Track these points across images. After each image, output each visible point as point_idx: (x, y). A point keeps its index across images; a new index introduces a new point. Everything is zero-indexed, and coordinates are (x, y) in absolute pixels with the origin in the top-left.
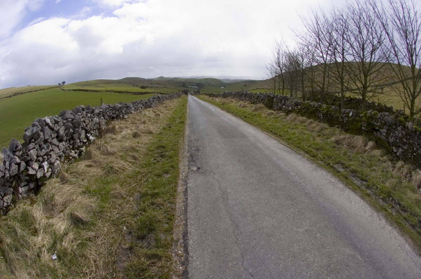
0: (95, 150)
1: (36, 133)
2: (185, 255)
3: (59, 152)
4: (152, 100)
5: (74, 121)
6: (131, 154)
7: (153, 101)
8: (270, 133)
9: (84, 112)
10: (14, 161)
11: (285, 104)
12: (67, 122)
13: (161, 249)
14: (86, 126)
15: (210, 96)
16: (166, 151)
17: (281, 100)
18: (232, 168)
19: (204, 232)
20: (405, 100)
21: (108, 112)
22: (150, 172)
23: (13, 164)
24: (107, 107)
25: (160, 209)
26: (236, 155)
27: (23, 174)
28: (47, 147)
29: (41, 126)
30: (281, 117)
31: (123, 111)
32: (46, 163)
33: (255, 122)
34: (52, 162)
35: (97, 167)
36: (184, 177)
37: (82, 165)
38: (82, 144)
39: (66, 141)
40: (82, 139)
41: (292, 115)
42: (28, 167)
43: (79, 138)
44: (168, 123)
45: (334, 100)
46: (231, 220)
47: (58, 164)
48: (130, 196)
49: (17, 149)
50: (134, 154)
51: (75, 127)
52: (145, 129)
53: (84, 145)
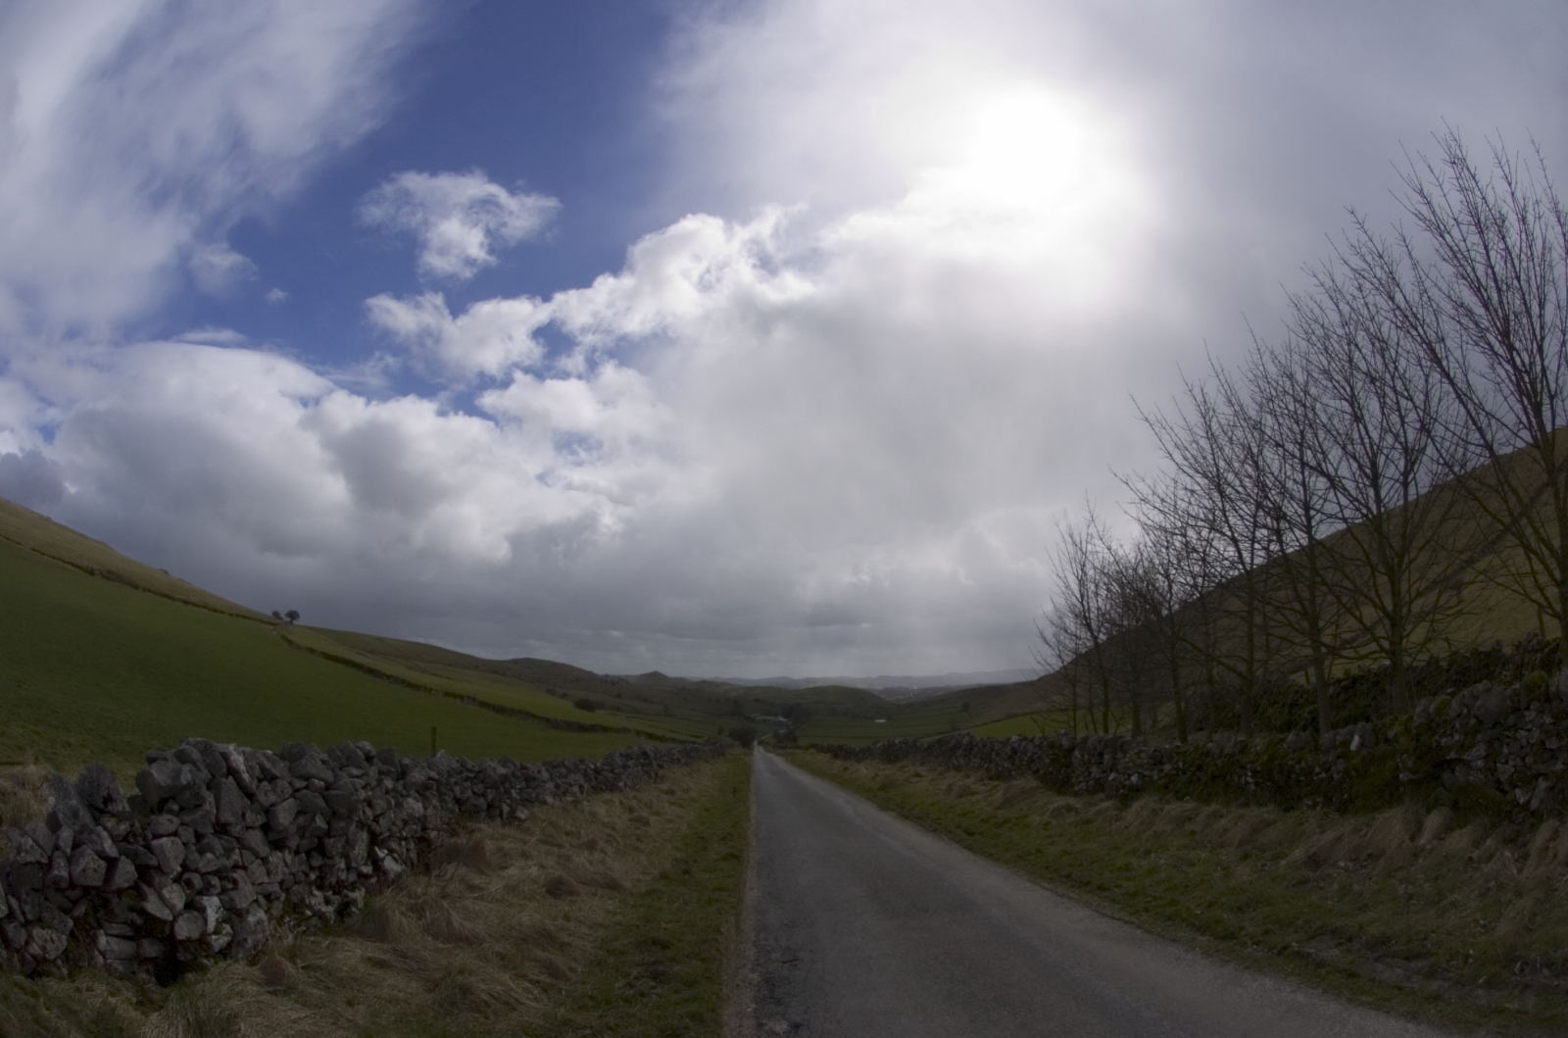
0: (403, 914)
1: (188, 786)
3: (266, 880)
4: (619, 761)
5: (333, 792)
6: (541, 954)
7: (625, 767)
8: (1061, 882)
9: (373, 768)
10: (92, 842)
11: (1114, 765)
12: (307, 787)
14: (376, 819)
15: (836, 756)
16: (674, 960)
17: (1101, 755)
20: (1537, 596)
21: (456, 783)
23: (88, 850)
27: (120, 899)
28: (224, 848)
29: (208, 766)
30: (1102, 817)
31: (513, 791)
32: (215, 900)
33: (1006, 850)
34: (239, 907)
35: (408, 974)
37: (351, 954)
38: (352, 877)
39: (297, 852)
40: (357, 863)
41: (1142, 802)
42: (145, 888)
43: (346, 857)
44: (678, 855)
45: (1293, 705)
47: (260, 922)
49: (110, 808)
50: (552, 956)
51: (334, 813)
52: (592, 869)
53: (363, 885)
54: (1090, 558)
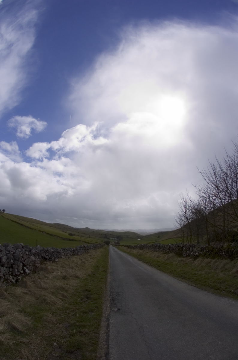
0: (30, 282)
4: (78, 248)
5: (15, 255)
6: (62, 292)
7: (80, 250)
8: (180, 278)
9: (24, 249)
11: (193, 250)
12: (9, 253)
14: (24, 261)
15: (129, 248)
16: (91, 294)
17: (190, 248)
21: (42, 253)
22: (77, 309)
24: (42, 249)
25: (87, 336)
26: (151, 299)
30: (189, 262)
31: (55, 255)
33: (167, 270)
35: (32, 296)
36: (106, 316)
37: (19, 291)
38: (19, 273)
39: (7, 268)
40: (20, 270)
41: (199, 259)
43: (18, 269)
44: (92, 270)
45: (234, 236)
46: (146, 345)
48: (60, 324)
50: (64, 293)
51: (15, 259)
52: (73, 273)
53: (21, 275)
54: (187, 203)
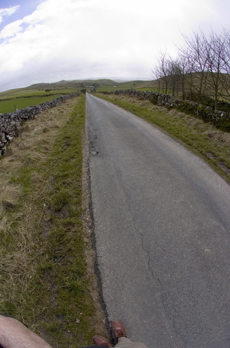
0: (14, 147)
2: (91, 221)
6: (44, 146)
7: (57, 101)
8: (154, 124)
9: (3, 118)
11: (167, 101)
13: (74, 218)
14: (6, 129)
15: (105, 94)
16: (71, 141)
17: (164, 98)
18: (124, 151)
19: (105, 202)
21: (21, 115)
22: (59, 159)
24: (20, 111)
25: (70, 186)
26: (127, 141)
30: (164, 111)
31: (33, 112)
33: (142, 115)
35: (17, 160)
36: (86, 160)
37: (6, 161)
38: (3, 144)
40: (3, 141)
41: (173, 110)
43: (1, 140)
44: (70, 118)
46: (124, 192)
48: (46, 180)
50: (46, 146)
52: (52, 124)
